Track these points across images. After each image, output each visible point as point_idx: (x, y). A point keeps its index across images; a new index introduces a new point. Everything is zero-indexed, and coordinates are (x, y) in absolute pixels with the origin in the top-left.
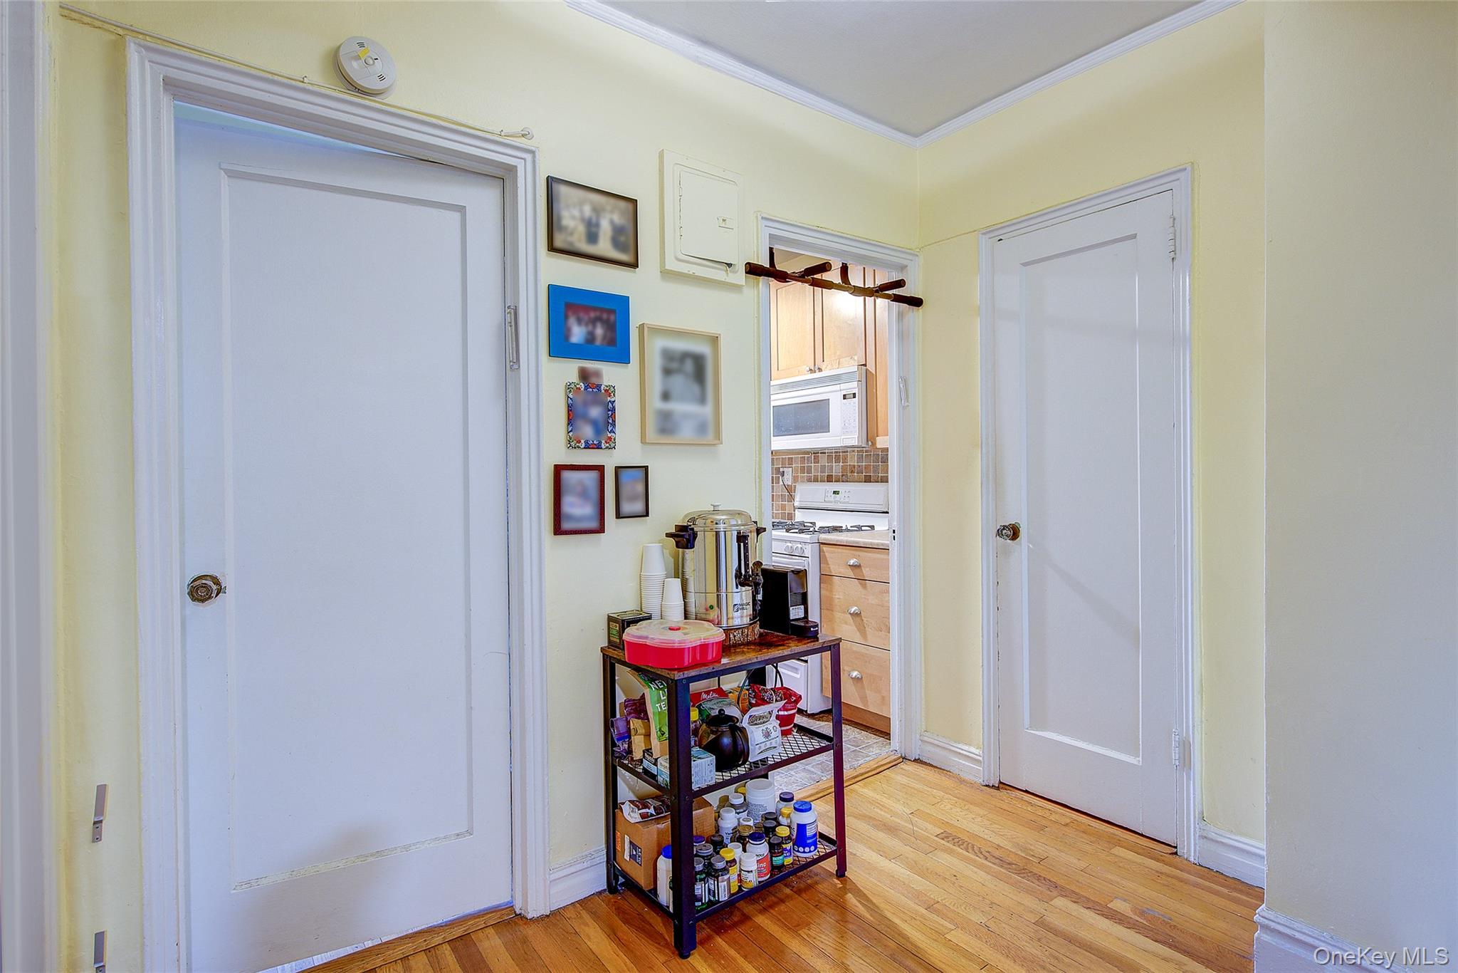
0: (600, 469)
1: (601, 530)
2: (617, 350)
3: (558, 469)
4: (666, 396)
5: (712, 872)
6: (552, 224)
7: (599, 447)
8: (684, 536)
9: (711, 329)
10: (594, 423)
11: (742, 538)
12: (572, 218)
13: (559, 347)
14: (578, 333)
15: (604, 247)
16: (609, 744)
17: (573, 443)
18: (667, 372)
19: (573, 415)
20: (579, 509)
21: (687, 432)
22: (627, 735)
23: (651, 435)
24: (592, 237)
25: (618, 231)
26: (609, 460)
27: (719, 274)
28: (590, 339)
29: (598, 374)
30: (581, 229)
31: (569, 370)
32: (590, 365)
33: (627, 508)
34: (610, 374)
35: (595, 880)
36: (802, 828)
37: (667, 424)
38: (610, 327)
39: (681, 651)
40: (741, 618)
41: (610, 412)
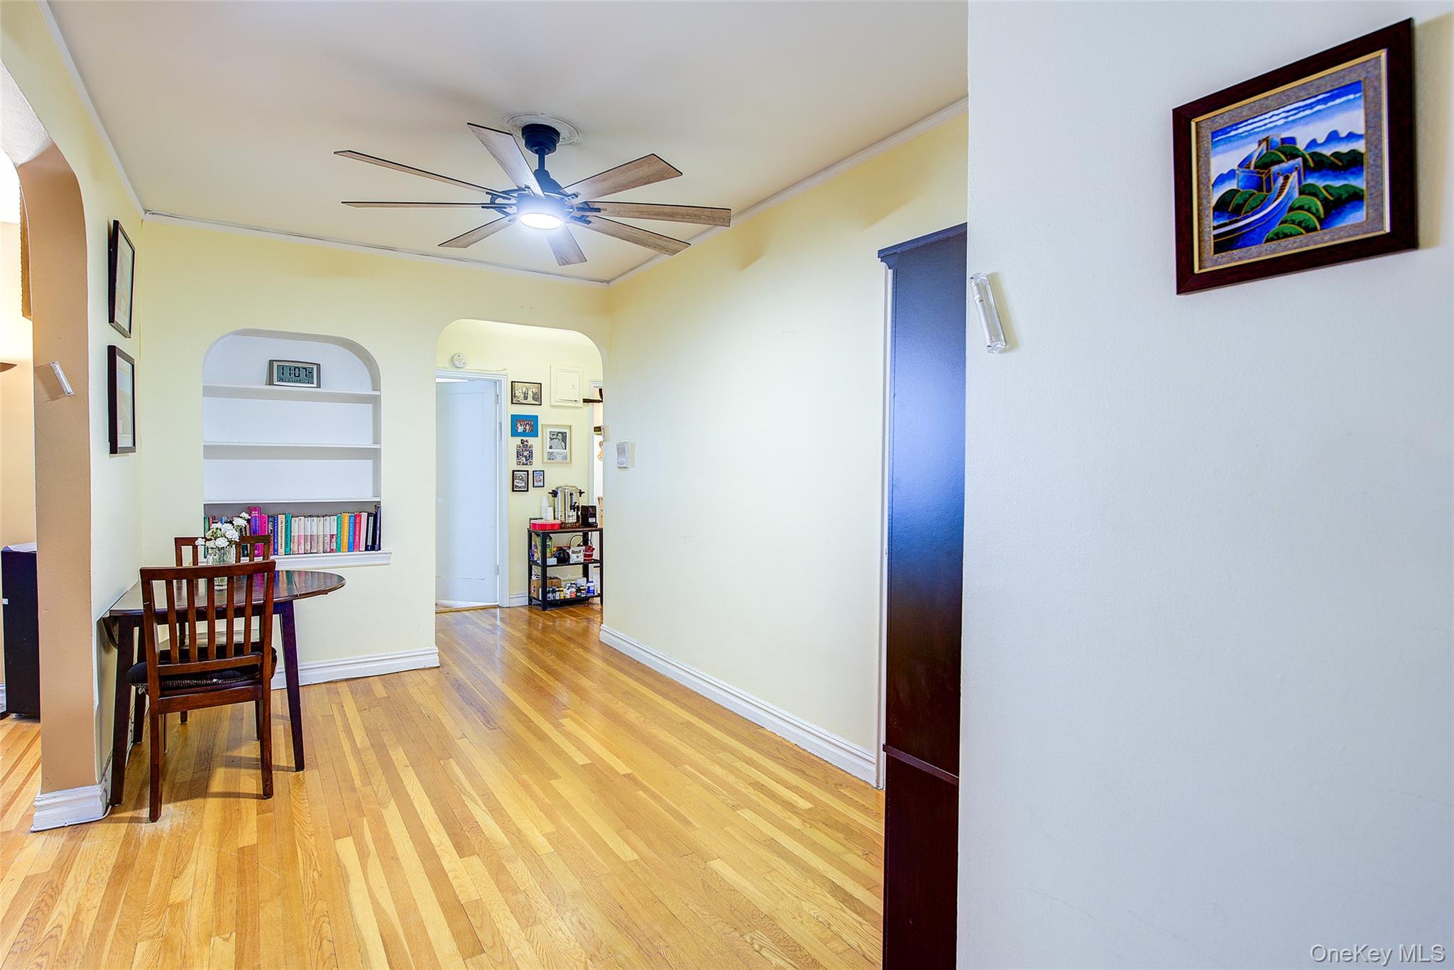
0: (527, 471)
1: (527, 491)
2: (534, 433)
3: (514, 471)
4: (551, 447)
5: (554, 591)
6: (513, 396)
7: (527, 464)
8: (554, 494)
9: (569, 424)
10: (526, 457)
11: (571, 494)
12: (519, 393)
13: (514, 433)
14: (520, 429)
15: (530, 400)
16: (529, 558)
17: (518, 463)
18: (551, 439)
19: (519, 455)
20: (519, 483)
21: (559, 458)
22: (533, 556)
23: (546, 460)
24: (526, 398)
25: (534, 394)
26: (530, 469)
27: (573, 404)
28: (525, 431)
29: (527, 441)
30: (522, 395)
31: (518, 440)
32: (525, 439)
33: (536, 484)
34: (531, 441)
35: (525, 601)
36: (589, 587)
37: (551, 457)
38: (531, 426)
39: (546, 525)
40: (574, 520)
41: (531, 453)
